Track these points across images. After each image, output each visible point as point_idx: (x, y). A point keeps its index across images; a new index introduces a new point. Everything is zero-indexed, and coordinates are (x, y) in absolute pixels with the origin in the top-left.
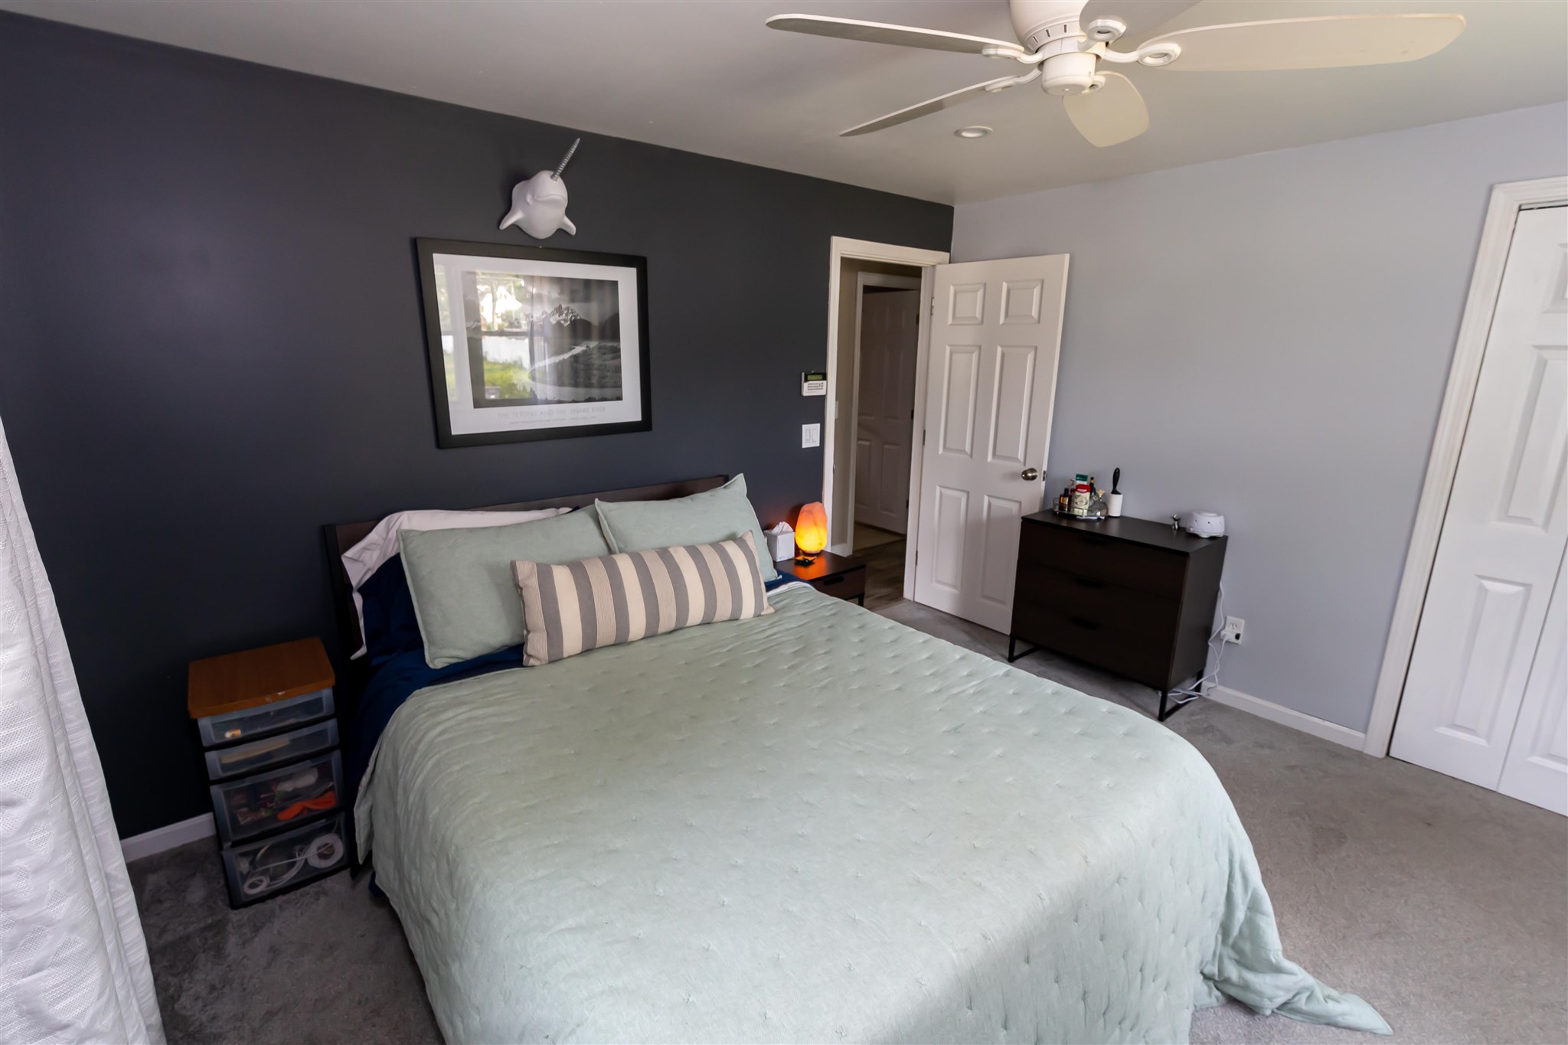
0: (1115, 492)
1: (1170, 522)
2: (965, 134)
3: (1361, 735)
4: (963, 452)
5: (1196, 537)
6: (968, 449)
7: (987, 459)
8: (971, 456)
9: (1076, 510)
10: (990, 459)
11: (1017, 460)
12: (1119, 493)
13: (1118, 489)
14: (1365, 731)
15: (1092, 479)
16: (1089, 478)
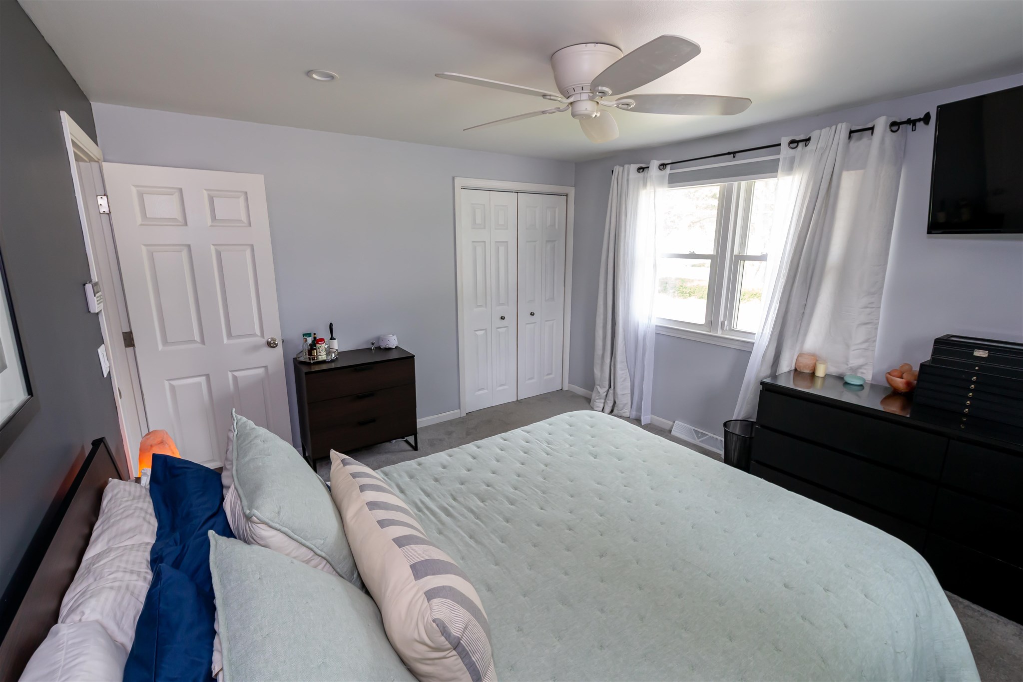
0: (332, 338)
1: (370, 346)
2: (315, 76)
3: (458, 410)
4: (194, 341)
5: (389, 349)
6: (197, 337)
7: (223, 342)
8: (203, 342)
9: (320, 357)
10: (225, 341)
11: (254, 335)
12: (335, 339)
13: (334, 336)
14: (460, 409)
15: (315, 334)
16: (312, 335)
